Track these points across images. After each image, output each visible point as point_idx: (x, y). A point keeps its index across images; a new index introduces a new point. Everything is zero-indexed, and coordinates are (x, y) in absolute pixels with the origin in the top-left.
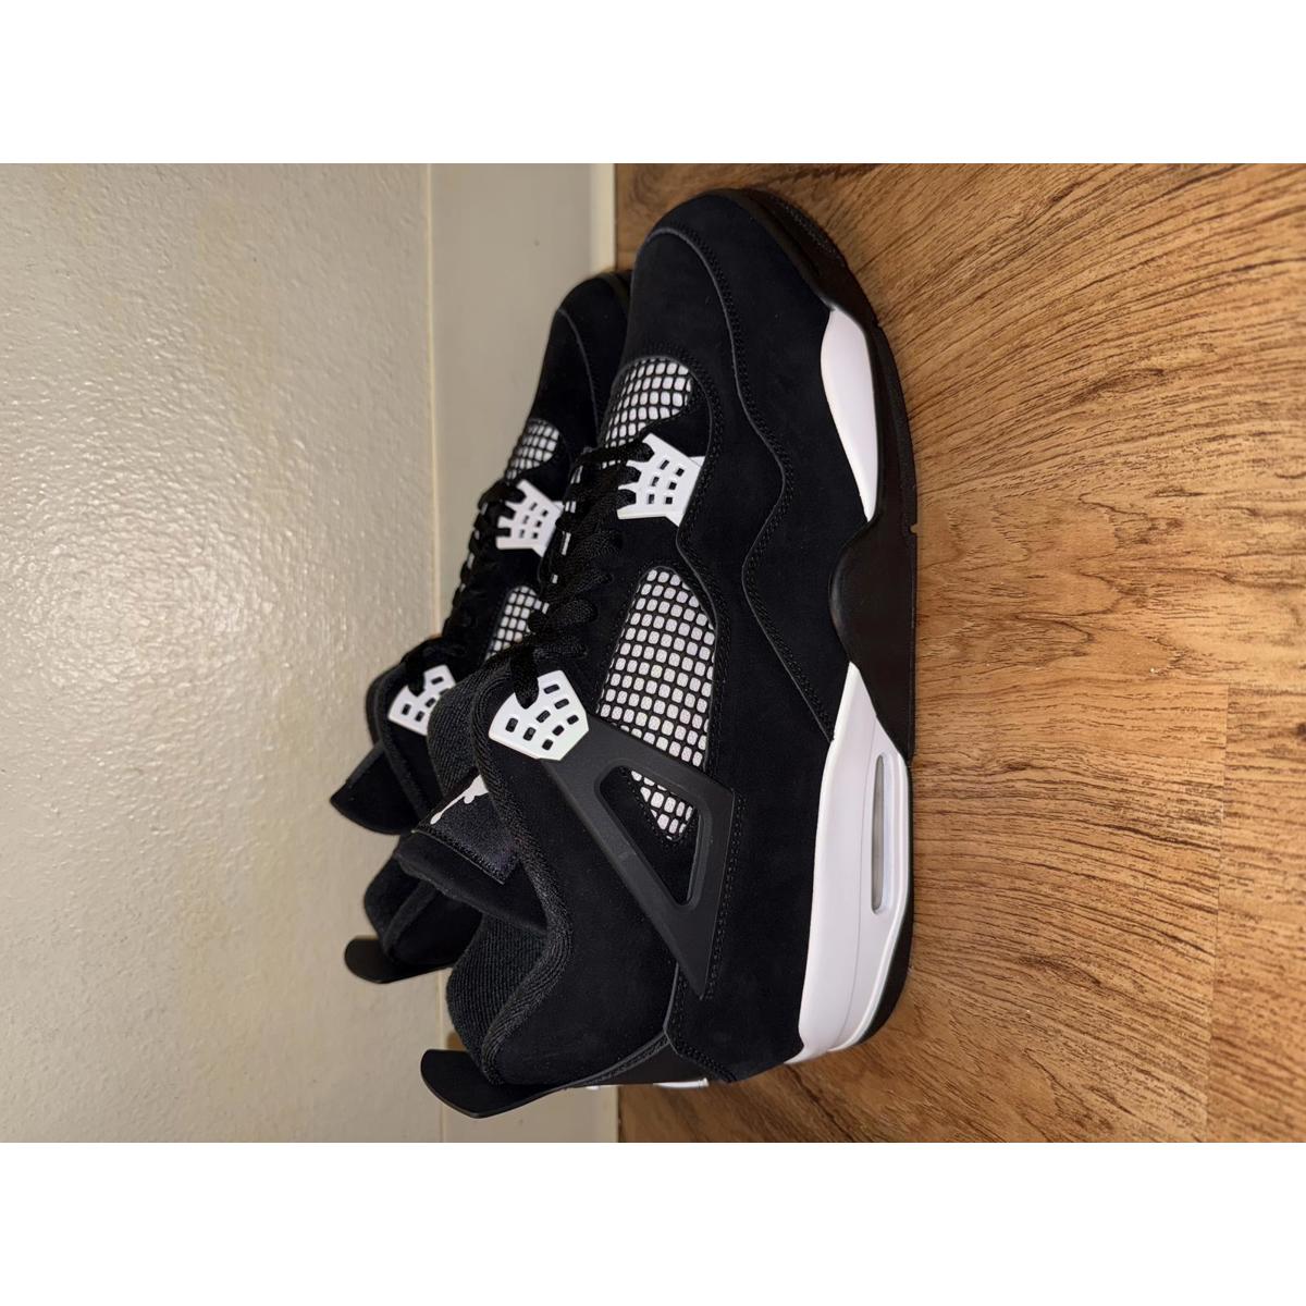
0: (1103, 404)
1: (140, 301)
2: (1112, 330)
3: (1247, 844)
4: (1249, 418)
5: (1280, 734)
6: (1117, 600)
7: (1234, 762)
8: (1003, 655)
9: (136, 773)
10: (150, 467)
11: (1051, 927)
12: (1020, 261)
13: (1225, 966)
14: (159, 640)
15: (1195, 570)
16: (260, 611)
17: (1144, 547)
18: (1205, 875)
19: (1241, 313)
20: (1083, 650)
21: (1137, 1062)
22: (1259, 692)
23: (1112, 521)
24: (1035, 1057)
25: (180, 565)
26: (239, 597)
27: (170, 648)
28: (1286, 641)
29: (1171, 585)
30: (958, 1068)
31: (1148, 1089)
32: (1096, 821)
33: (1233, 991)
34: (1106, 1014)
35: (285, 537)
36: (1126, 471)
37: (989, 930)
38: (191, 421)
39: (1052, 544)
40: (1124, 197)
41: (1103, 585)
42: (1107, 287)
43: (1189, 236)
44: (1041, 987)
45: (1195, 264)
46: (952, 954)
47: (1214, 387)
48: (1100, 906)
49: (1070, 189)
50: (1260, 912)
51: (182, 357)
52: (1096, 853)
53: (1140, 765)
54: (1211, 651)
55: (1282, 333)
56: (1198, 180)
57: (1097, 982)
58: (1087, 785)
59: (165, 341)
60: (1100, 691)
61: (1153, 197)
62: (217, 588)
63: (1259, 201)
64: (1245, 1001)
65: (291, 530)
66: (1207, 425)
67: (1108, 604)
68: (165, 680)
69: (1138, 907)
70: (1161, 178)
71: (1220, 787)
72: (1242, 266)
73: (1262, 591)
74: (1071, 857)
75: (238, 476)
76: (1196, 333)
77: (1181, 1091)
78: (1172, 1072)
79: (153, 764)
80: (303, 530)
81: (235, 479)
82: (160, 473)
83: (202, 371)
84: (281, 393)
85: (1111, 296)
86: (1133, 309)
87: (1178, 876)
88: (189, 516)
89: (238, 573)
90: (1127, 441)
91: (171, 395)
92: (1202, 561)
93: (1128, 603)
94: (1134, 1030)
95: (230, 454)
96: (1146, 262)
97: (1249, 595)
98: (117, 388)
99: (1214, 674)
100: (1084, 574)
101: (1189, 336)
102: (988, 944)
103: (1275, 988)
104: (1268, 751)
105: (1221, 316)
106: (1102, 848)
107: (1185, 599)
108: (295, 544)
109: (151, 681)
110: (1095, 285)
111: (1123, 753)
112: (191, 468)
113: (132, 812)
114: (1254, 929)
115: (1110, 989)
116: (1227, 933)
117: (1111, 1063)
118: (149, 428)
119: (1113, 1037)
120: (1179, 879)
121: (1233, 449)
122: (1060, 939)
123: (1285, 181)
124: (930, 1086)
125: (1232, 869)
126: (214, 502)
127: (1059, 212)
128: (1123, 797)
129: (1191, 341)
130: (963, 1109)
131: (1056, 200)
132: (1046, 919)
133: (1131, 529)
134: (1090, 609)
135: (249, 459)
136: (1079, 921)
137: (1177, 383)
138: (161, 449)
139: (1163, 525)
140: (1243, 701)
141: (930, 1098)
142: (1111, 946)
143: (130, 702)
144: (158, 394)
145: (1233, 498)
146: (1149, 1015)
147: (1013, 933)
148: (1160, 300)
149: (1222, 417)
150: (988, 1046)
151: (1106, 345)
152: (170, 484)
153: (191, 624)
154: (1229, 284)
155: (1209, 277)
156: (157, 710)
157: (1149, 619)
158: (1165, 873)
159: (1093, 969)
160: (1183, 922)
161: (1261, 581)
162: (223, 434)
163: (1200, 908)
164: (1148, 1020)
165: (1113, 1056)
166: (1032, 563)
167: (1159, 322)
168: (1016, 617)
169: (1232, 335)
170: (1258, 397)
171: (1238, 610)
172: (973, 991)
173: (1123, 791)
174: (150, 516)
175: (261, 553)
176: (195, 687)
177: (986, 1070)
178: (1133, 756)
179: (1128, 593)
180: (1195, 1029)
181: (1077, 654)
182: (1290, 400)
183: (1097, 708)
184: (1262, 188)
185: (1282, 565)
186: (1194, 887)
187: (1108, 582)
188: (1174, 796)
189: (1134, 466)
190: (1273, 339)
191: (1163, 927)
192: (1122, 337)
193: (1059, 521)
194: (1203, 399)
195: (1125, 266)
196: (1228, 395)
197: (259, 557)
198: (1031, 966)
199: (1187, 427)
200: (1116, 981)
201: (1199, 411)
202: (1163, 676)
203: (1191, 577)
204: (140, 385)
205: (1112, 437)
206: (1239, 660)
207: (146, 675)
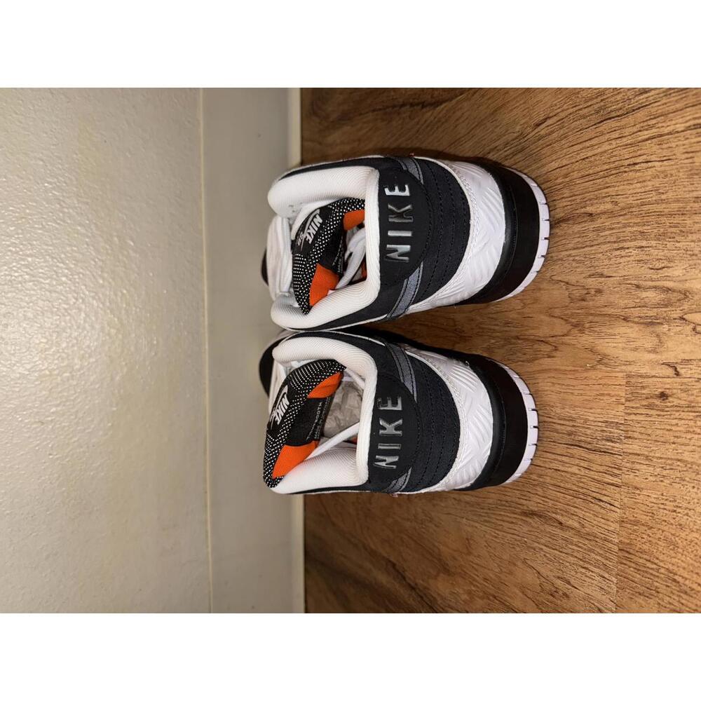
0: (562, 230)
1: (41, 163)
2: (567, 193)
3: (635, 452)
4: (635, 240)
5: (652, 397)
6: (570, 331)
7: (629, 411)
8: (511, 357)
9: (40, 424)
10: (46, 255)
11: (537, 496)
12: (520, 155)
13: (625, 514)
14: (52, 350)
15: (609, 315)
16: (109, 334)
17: (584, 303)
18: (615, 468)
19: (631, 187)
20: (552, 355)
21: (581, 563)
22: (641, 376)
23: (567, 289)
24: (529, 562)
25: (65, 309)
26: (97, 326)
27: (59, 355)
28: (654, 351)
29: (597, 322)
30: (489, 569)
31: (586, 576)
32: (559, 442)
33: (629, 526)
34: (566, 540)
35: (123, 294)
36: (574, 264)
37: (504, 498)
38: (70, 230)
39: (536, 300)
40: (573, 125)
41: (563, 322)
42: (564, 171)
43: (606, 147)
44: (533, 527)
45: (608, 161)
46: (485, 511)
47: (618, 223)
48: (562, 485)
49: (545, 120)
50: (642, 486)
51: (65, 194)
52: (559, 458)
53: (582, 413)
54: (617, 355)
55: (652, 197)
56: (610, 119)
57: (561, 523)
58: (555, 423)
59: (54, 185)
60: (561, 376)
61: (587, 126)
62: (85, 321)
63: (640, 131)
64: (635, 531)
65: (126, 290)
66: (615, 242)
67: (565, 331)
68: (56, 372)
69: (581, 485)
70: (591, 117)
71: (621, 424)
72: (632, 163)
73: (643, 326)
74: (547, 460)
75: (97, 260)
76: (609, 196)
77: (604, 577)
78: (599, 568)
79: (50, 419)
80: (132, 289)
81: (95, 262)
82: (53, 258)
83: (76, 202)
84: (120, 215)
85: (566, 176)
86: (578, 182)
87: (601, 469)
88: (69, 282)
89: (96, 313)
90: (574, 249)
91: (59, 215)
92: (613, 310)
93: (575, 331)
94: (579, 547)
95: (92, 248)
96: (584, 159)
97: (636, 327)
98: (28, 211)
99: (619, 367)
100: (552, 316)
101: (606, 197)
102: (504, 505)
103: (650, 523)
104: (645, 406)
105: (621, 187)
106: (562, 455)
107: (604, 329)
108: (128, 297)
109: (47, 372)
110: (558, 170)
111: (574, 407)
112: (69, 255)
113: (38, 445)
114: (639, 495)
115: (568, 527)
116: (626, 497)
117: (568, 564)
118: (46, 233)
119: (569, 551)
120: (602, 470)
121: (628, 254)
122: (541, 502)
123: (654, 122)
124: (474, 580)
125: (628, 465)
126: (83, 274)
127: (539, 132)
128: (573, 429)
129: (606, 199)
130: (492, 590)
131: (538, 125)
132: (534, 492)
133: (577, 293)
134: (556, 334)
135: (102, 251)
136: (552, 493)
137: (599, 221)
138: (53, 245)
139: (593, 292)
140: (633, 380)
141: (474, 586)
142: (568, 505)
143: (36, 385)
144: (51, 214)
145: (627, 279)
146: (588, 539)
147: (517, 499)
148: (591, 178)
149: (622, 238)
150: (505, 557)
151: (564, 200)
152: (58, 264)
153: (71, 341)
154: (625, 172)
155: (615, 168)
156: (51, 389)
157: (586, 339)
158: (595, 467)
159: (559, 517)
160: (604, 492)
161: (642, 321)
162: (88, 237)
163: (612, 485)
164: (587, 542)
165: (569, 560)
166: (526, 310)
167: (590, 189)
168: (518, 338)
169: (627, 198)
170: (640, 229)
171: (631, 335)
172: (497, 530)
173: (574, 426)
174: (47, 281)
175: (110, 302)
176: (73, 376)
177: (504, 570)
178: (579, 409)
179: (575, 326)
180: (610, 545)
181: (549, 357)
182: (655, 231)
183: (559, 384)
184: (642, 124)
185: (652, 313)
186: (609, 474)
187: (566, 320)
188: (599, 429)
189: (578, 262)
190: (647, 200)
191: (594, 495)
192: (572, 196)
193: (540, 289)
194: (613, 229)
195: (574, 161)
196: (625, 227)
197: (108, 304)
198: (527, 516)
199: (605, 243)
200: (570, 522)
201: (611, 235)
202: (593, 368)
203: (607, 318)
204: (42, 210)
205: (567, 247)
206: (631, 360)
207: (45, 369)
